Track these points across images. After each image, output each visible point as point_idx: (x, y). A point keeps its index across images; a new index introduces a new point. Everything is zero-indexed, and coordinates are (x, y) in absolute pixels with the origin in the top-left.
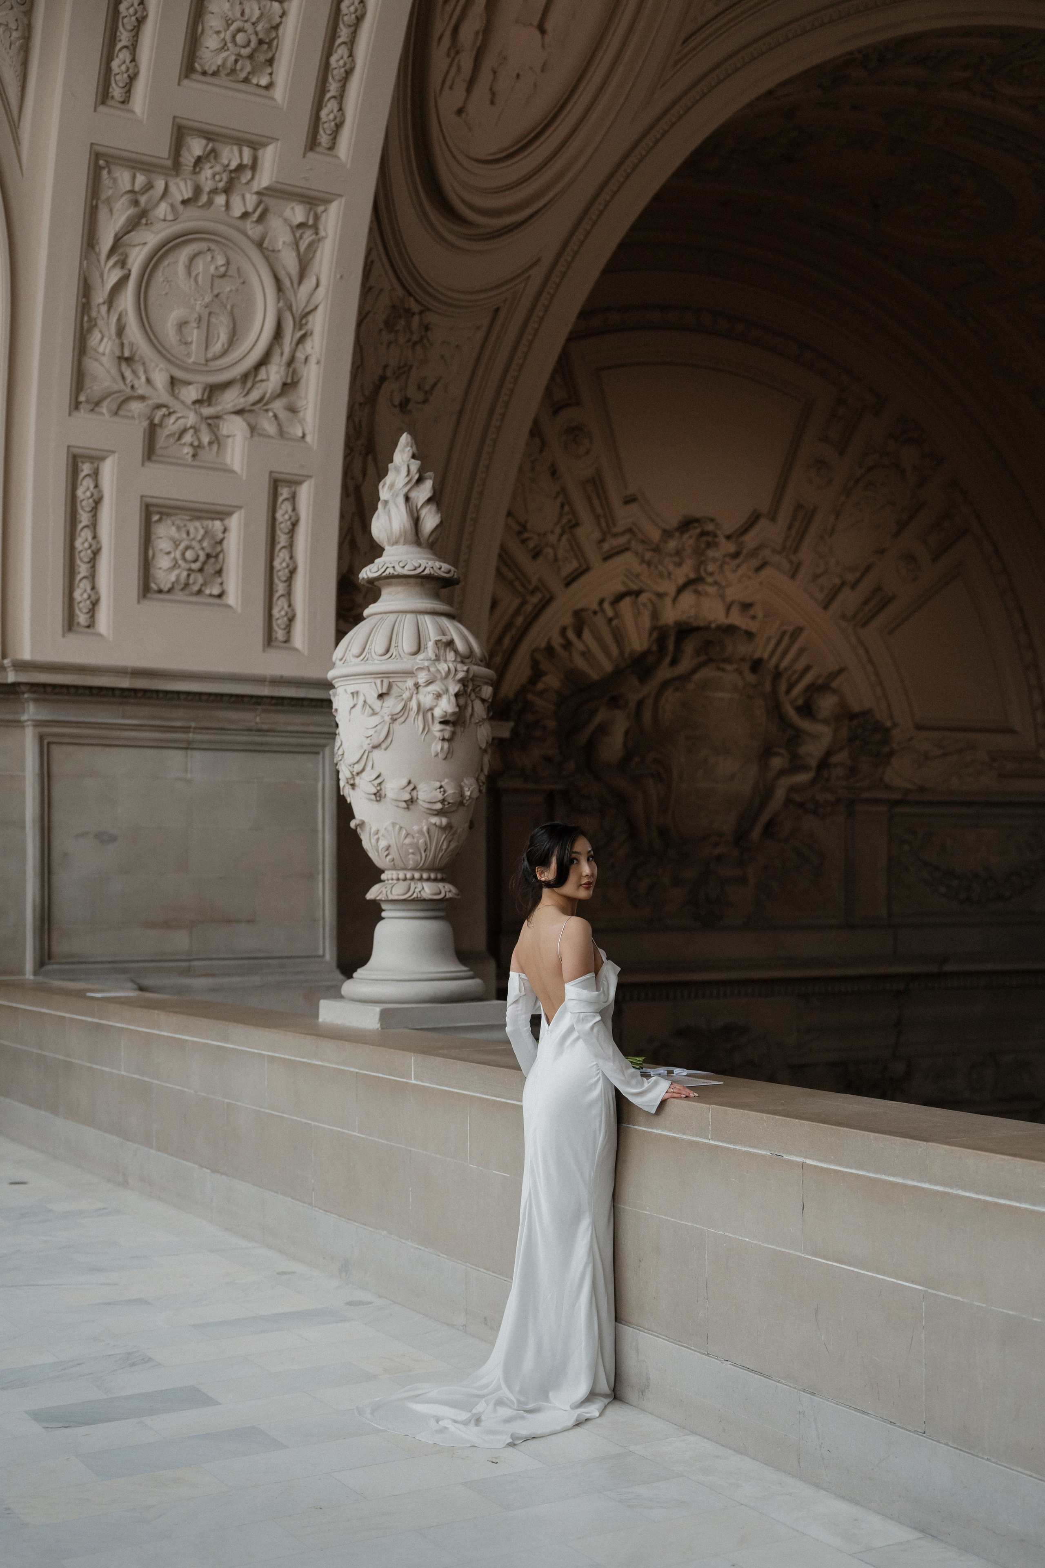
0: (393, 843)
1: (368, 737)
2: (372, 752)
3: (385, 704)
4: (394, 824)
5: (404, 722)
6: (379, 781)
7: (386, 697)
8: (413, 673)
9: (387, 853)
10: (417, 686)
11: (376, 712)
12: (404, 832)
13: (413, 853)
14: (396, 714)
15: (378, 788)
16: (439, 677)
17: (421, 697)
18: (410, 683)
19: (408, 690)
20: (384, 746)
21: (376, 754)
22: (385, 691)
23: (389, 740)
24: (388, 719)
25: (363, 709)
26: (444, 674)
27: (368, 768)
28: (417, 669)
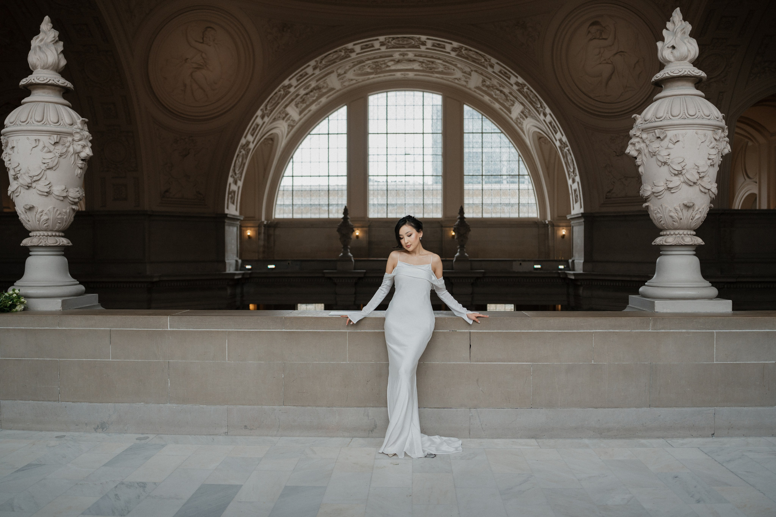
0: (51, 217)
1: (45, 163)
2: (46, 171)
3: (56, 148)
4: (54, 208)
5: (65, 158)
6: (49, 186)
7: (57, 144)
8: (72, 134)
9: (46, 222)
10: (73, 140)
11: (51, 151)
12: (59, 212)
13: (59, 223)
14: (63, 153)
15: (50, 189)
16: (84, 138)
17: (75, 147)
18: (70, 139)
19: (69, 142)
20: (54, 169)
21: (48, 172)
22: (58, 141)
23: (57, 166)
24: (57, 155)
25: (43, 148)
26: (86, 137)
27: (43, 179)
28: (75, 133)
